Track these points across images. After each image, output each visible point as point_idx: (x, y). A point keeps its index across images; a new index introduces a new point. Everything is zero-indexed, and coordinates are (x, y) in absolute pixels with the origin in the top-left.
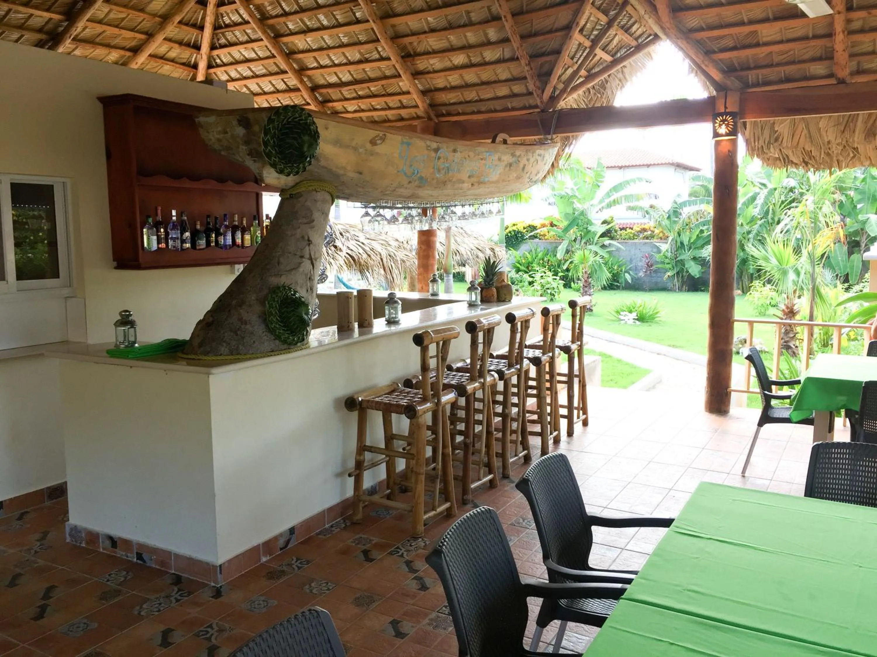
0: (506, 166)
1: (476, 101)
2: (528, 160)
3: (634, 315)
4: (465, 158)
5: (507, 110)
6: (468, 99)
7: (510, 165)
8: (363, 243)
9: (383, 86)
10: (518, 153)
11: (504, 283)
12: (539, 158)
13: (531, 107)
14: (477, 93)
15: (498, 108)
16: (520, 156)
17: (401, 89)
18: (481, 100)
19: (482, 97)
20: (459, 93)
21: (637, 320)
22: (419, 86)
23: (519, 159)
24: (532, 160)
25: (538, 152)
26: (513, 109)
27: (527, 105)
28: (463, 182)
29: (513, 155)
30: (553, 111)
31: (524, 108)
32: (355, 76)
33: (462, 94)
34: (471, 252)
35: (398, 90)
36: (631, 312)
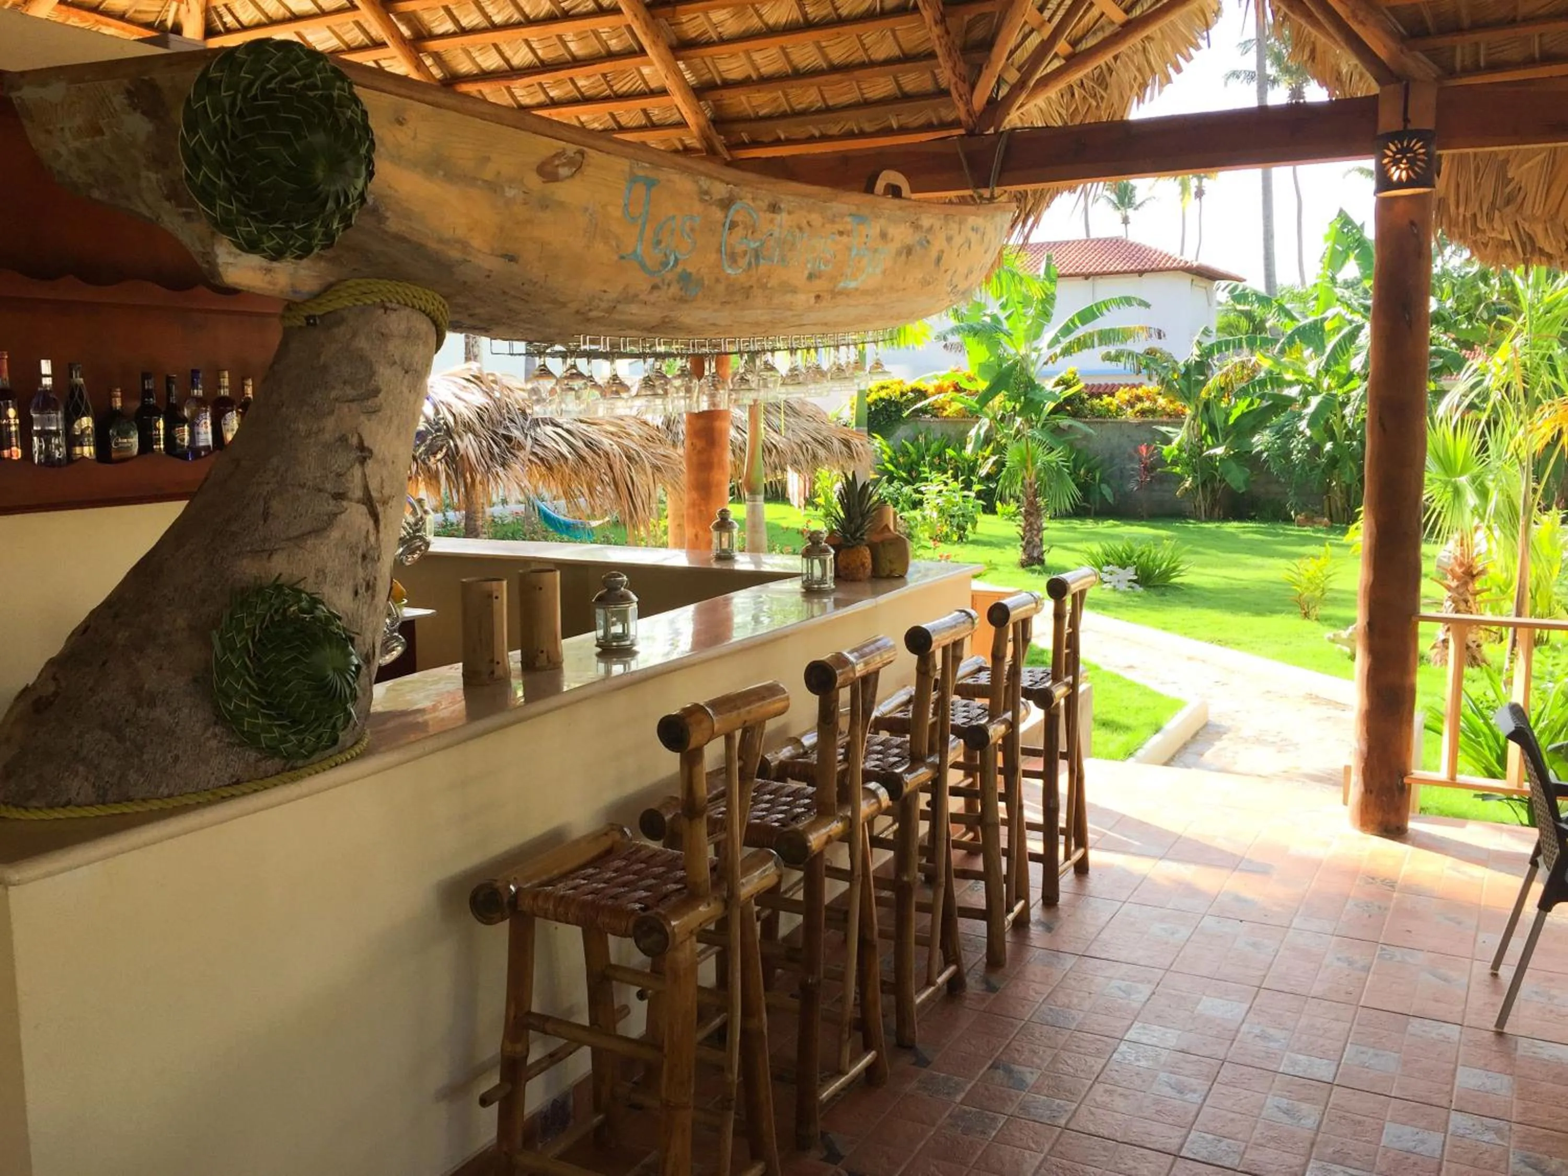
0: (899, 253)
1: (819, 111)
2: (949, 239)
3: (1130, 573)
4: (800, 228)
5: (888, 131)
6: (798, 107)
7: (909, 251)
8: (568, 431)
9: (604, 76)
10: (926, 222)
11: (887, 535)
12: (974, 237)
13: (944, 125)
14: (821, 91)
15: (868, 127)
17: (646, 83)
18: (828, 109)
19: (831, 103)
20: (780, 93)
21: (1134, 581)
22: (688, 76)
23: (929, 237)
24: (958, 240)
25: (972, 220)
26: (903, 130)
27: (935, 121)
28: (794, 291)
29: (916, 226)
30: (996, 132)
31: (928, 127)
32: (540, 52)
33: (786, 95)
34: (800, 447)
35: (640, 86)
36: (1123, 566)
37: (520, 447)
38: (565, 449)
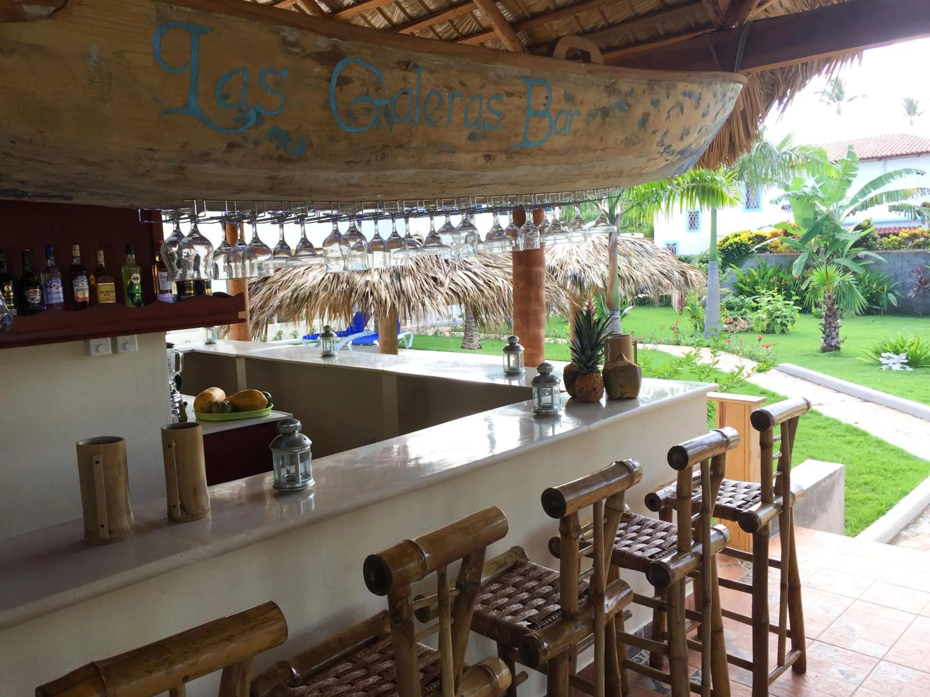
0: (592, 115)
1: (603, 28)
2: (656, 103)
3: (902, 357)
4: (450, 88)
5: (656, 38)
6: (588, 28)
7: (605, 113)
9: (451, 22)
10: (624, 86)
11: (620, 363)
12: (687, 103)
13: (700, 27)
14: (602, 13)
15: (641, 36)
16: (631, 93)
17: (478, 22)
18: (610, 26)
19: (611, 21)
20: (572, 17)
21: (907, 364)
22: (506, 14)
23: (630, 100)
24: (667, 104)
25: (681, 86)
26: (669, 35)
27: (693, 24)
28: (453, 150)
29: (610, 90)
30: (740, 26)
31: (688, 30)
32: (408, 11)
33: (577, 18)
34: (650, 278)
35: (475, 26)
36: (897, 353)
37: (442, 284)
38: (470, 284)
